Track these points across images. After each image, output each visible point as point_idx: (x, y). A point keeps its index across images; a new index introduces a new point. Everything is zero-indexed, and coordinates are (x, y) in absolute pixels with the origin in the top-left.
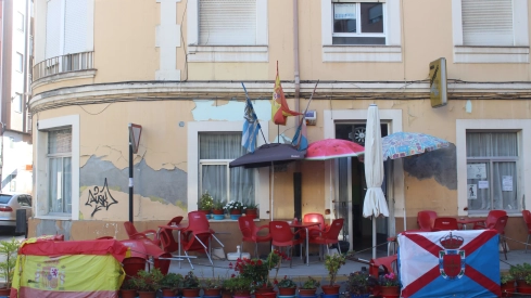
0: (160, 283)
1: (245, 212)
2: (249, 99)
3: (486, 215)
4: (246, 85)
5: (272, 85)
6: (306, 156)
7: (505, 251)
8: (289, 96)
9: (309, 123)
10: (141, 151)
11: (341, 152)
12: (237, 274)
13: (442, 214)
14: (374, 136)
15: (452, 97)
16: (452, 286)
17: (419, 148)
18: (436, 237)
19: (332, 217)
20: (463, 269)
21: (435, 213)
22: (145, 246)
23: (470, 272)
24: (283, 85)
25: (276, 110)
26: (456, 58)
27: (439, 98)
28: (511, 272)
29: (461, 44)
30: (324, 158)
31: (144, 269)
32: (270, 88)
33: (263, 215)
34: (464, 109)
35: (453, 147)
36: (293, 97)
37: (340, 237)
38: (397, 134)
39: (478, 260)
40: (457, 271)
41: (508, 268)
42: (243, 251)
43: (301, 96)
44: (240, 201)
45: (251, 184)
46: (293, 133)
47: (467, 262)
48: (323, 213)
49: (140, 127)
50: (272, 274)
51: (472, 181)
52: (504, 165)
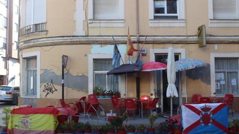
0: (74, 127)
1: (114, 94)
2: (116, 44)
3: (224, 96)
4: (114, 38)
5: (127, 38)
6: (141, 69)
7: (232, 113)
8: (134, 42)
9: (143, 55)
10: (67, 67)
11: (157, 68)
12: (109, 123)
13: (204, 96)
14: (171, 60)
15: (208, 43)
16: (206, 129)
17: (193, 66)
18: (199, 106)
19: (153, 97)
20: (211, 121)
21: (200, 95)
22: (68, 110)
23: (214, 122)
24: (131, 38)
25: (129, 49)
26: (210, 25)
27: (202, 43)
28: (233, 122)
29: (212, 18)
30: (149, 70)
31: (67, 120)
32: (126, 39)
33: (122, 96)
34: (214, 48)
35: (209, 66)
36: (136, 43)
37: (157, 106)
38: (183, 59)
39: (218, 117)
40: (209, 122)
41: (232, 120)
42: (113, 112)
43: (139, 42)
44: (112, 90)
45: (117, 82)
46: (136, 59)
47: (213, 118)
48: (150, 95)
49: (67, 56)
50: (124, 123)
51: (217, 81)
52: (232, 74)
